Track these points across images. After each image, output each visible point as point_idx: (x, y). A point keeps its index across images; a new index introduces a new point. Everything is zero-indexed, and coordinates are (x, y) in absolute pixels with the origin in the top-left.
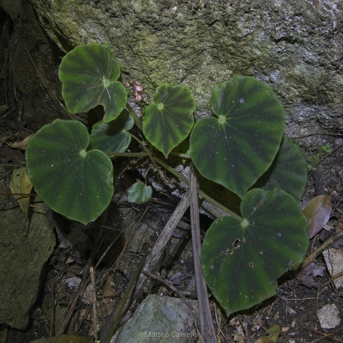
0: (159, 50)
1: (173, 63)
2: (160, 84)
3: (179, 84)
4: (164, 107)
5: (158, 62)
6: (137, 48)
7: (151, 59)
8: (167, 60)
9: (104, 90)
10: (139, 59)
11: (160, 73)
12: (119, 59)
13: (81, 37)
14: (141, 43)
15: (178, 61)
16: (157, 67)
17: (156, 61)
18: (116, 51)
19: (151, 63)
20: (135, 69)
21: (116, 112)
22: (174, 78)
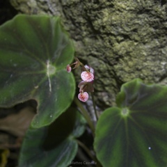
0: (135, 24)
1: (153, 49)
2: (128, 80)
3: (157, 82)
4: (131, 114)
5: (129, 46)
6: (99, 21)
7: (120, 38)
8: (144, 43)
9: (45, 78)
10: (100, 40)
11: (130, 63)
12: (74, 42)
13: (30, 8)
14: (106, 12)
15: (162, 47)
16: (128, 53)
17: (126, 44)
18: (71, 29)
19: (117, 46)
20: (95, 56)
21: (52, 113)
22: (151, 73)
